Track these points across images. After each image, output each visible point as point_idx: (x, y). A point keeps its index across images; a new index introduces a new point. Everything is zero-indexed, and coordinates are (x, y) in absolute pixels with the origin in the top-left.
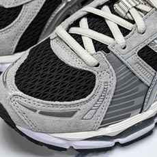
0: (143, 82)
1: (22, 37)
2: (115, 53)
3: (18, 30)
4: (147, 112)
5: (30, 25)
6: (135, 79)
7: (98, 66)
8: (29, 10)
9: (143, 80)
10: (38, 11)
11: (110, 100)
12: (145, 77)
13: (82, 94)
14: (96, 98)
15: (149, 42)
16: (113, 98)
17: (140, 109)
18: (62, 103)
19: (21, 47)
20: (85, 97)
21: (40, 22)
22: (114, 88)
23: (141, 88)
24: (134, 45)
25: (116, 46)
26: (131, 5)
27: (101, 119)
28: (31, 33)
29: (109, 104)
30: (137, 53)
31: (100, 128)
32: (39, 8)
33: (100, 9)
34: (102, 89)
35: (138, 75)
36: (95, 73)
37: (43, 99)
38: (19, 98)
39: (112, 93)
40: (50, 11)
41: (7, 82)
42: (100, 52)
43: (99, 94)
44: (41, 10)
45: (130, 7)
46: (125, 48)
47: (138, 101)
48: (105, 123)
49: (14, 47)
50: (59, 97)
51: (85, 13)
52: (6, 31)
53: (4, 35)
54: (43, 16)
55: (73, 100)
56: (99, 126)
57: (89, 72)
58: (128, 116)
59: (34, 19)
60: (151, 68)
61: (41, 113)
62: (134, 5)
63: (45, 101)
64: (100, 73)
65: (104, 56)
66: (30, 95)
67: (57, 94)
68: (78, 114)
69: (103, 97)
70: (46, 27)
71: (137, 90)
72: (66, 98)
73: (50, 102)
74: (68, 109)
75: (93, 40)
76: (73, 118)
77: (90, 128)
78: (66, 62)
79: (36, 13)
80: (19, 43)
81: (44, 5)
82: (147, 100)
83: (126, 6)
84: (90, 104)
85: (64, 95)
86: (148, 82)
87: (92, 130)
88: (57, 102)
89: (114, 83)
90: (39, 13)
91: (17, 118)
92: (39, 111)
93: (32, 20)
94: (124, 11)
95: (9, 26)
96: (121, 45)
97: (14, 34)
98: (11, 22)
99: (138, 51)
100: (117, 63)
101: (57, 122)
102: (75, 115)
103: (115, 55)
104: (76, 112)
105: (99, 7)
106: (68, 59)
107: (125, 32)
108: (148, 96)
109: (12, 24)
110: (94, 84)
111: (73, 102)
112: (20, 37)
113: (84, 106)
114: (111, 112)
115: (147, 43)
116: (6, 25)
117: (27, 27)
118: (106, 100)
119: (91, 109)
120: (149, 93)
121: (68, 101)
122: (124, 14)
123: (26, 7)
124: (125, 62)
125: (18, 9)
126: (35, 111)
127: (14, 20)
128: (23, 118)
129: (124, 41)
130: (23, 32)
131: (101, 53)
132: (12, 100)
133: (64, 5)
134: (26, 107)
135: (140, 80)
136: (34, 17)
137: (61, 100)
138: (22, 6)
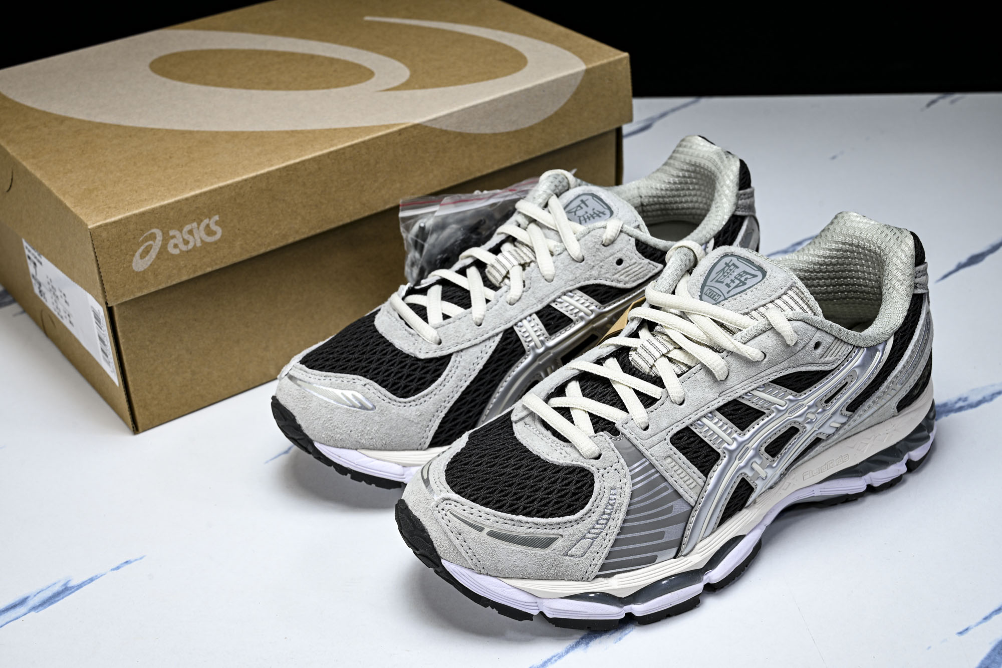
0: (680, 496)
1: (447, 415)
2: (628, 435)
3: (440, 401)
4: (689, 558)
5: (463, 393)
6: (665, 489)
7: (598, 458)
8: (462, 364)
9: (681, 491)
10: (480, 367)
11: (619, 523)
12: (685, 486)
13: (569, 506)
14: (594, 517)
15: (691, 421)
16: (625, 521)
17: (674, 550)
18: (530, 519)
19: (443, 436)
20: (573, 512)
21: (482, 390)
22: (626, 501)
23: (679, 508)
24: (664, 424)
25: (631, 423)
26: (659, 351)
27: (600, 559)
28: (465, 409)
29: (617, 531)
30: (668, 438)
31: (597, 577)
32: (482, 362)
33: (601, 364)
34: (605, 500)
35: (671, 480)
36: (593, 470)
37: (496, 509)
38: (454, 503)
39: (624, 509)
40: (502, 368)
41: (431, 478)
42: (601, 433)
43: (600, 510)
44: (485, 366)
45: (657, 355)
46: (646, 428)
47: (672, 533)
48: (608, 569)
49: (431, 434)
50: (525, 508)
51: (576, 372)
52: (418, 402)
53: (414, 408)
54: (488, 377)
55: (552, 515)
56: (596, 572)
57: (583, 470)
58: (652, 561)
59: (472, 383)
60: (696, 469)
61: (492, 534)
62: (665, 351)
63: (499, 513)
64: (602, 471)
65: (610, 441)
66: (473, 501)
67: (522, 503)
68: (559, 543)
69: (607, 516)
70: (494, 400)
71: (670, 509)
72: (538, 512)
73: (509, 516)
74: (542, 533)
75: (591, 415)
76: (548, 551)
77: (579, 574)
78: (543, 456)
79: (459, 394)
80: (440, 427)
81: (491, 357)
82: (688, 533)
83: (650, 354)
84: (582, 527)
85: (536, 505)
86: (690, 497)
87: (582, 580)
88: (521, 517)
89: (628, 490)
90: (481, 371)
91: (446, 544)
92: (487, 530)
93: (468, 383)
94: (647, 362)
95: (425, 392)
96: (640, 421)
97: (432, 409)
98: (429, 385)
99: (670, 435)
100: (634, 454)
101: (519, 555)
102: (553, 546)
103: (628, 439)
104: (555, 539)
105: (600, 361)
106: (546, 450)
107: (648, 401)
108: (690, 526)
109: (429, 389)
110: (592, 491)
111: (550, 520)
112: (443, 415)
113: (570, 530)
114: (620, 548)
115: (687, 422)
116: (418, 390)
117: (457, 396)
118: (611, 522)
119: (584, 538)
120: (692, 520)
121: (543, 517)
122: (646, 369)
123: (458, 359)
124: (647, 453)
125: (442, 362)
126: (481, 529)
127: (433, 381)
128: (457, 543)
129: (645, 415)
130: (449, 405)
131: (605, 435)
132: (440, 508)
133: (529, 358)
134: (465, 522)
135: (676, 491)
136: (472, 378)
137: (527, 514)
138: (450, 355)
